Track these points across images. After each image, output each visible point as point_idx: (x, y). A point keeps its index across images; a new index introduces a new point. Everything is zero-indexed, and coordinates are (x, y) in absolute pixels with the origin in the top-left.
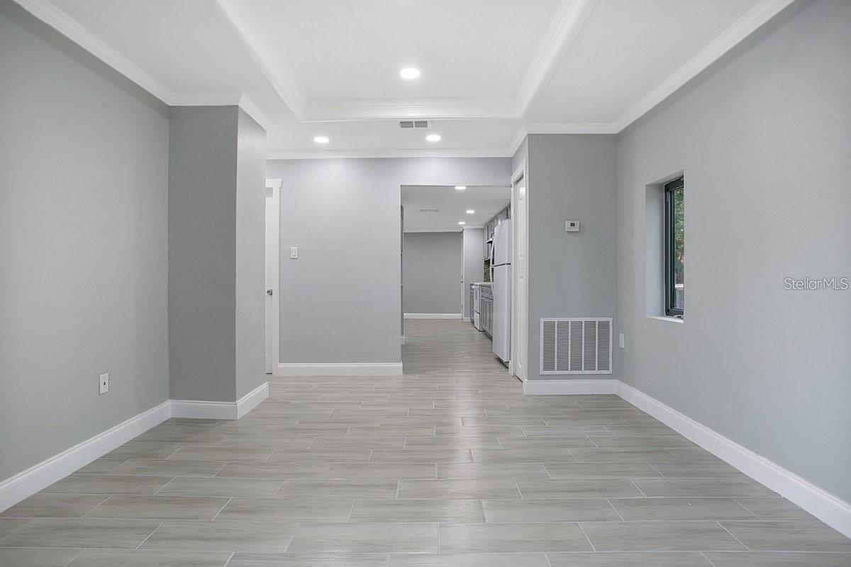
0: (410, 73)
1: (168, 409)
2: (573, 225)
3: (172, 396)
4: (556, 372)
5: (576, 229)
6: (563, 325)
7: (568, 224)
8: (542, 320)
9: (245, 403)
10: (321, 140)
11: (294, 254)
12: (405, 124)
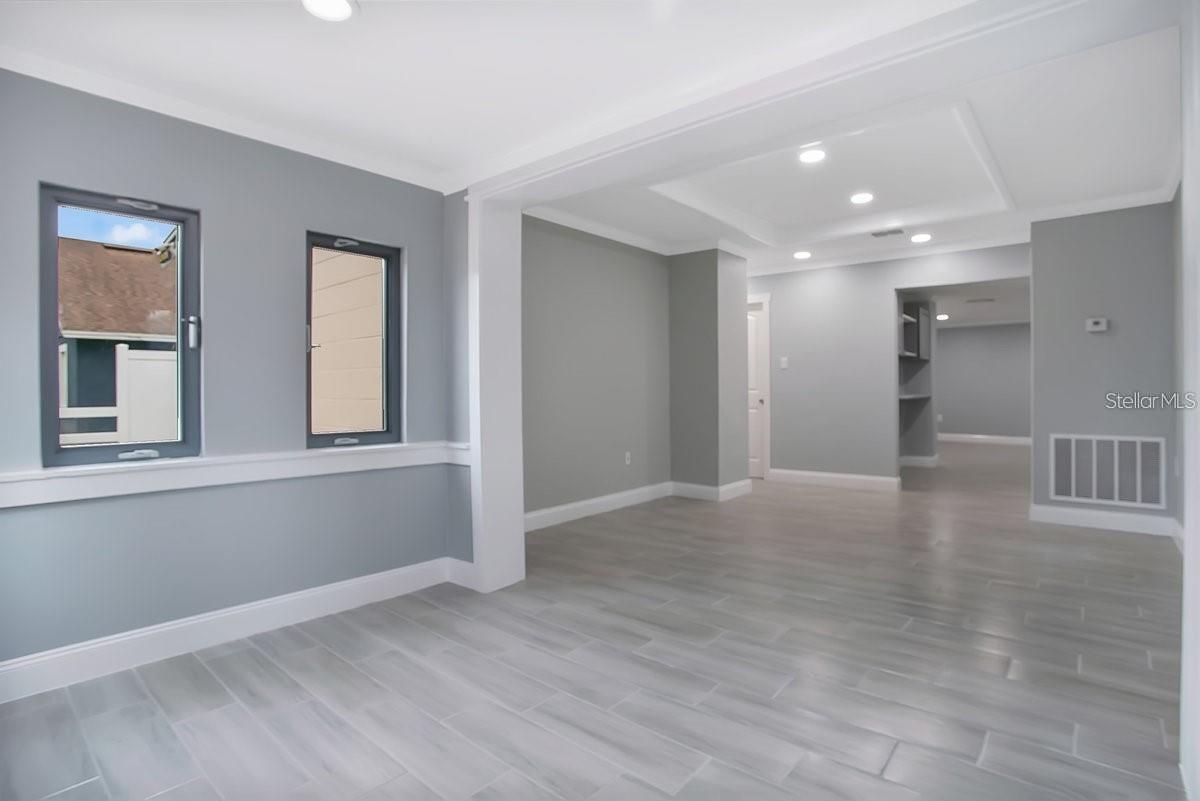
0: (862, 198)
1: (668, 488)
2: (1096, 323)
3: (673, 478)
4: (1073, 499)
5: (1103, 327)
6: (1084, 446)
7: (1090, 322)
8: (1053, 437)
9: (729, 490)
10: (803, 255)
11: (784, 365)
12: (877, 234)
